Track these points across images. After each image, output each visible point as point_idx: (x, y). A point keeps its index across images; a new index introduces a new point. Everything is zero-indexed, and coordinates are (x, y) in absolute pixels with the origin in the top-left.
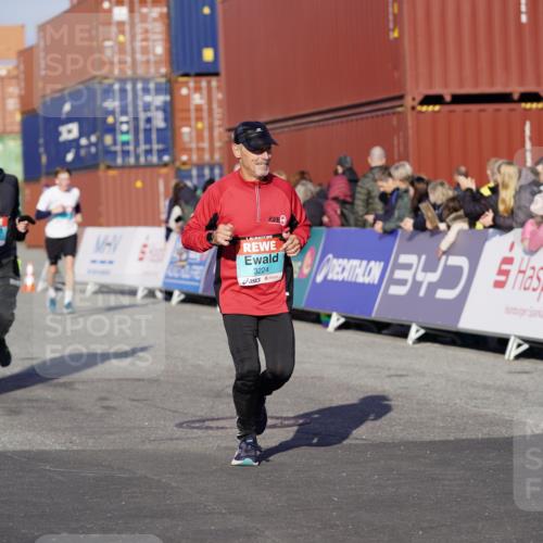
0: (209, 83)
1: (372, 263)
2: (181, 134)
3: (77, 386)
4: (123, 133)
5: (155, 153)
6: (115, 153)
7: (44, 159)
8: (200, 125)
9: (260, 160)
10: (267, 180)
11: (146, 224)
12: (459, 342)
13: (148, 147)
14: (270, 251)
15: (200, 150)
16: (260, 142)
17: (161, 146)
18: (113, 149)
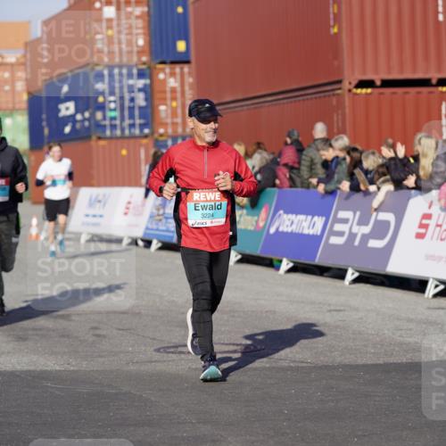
0: (182, 69)
1: (316, 218)
2: (159, 111)
3: (73, 318)
4: (111, 110)
5: (137, 127)
6: (105, 126)
7: (46, 131)
8: (174, 104)
9: (209, 129)
10: (214, 145)
11: (130, 185)
12: (387, 283)
13: (131, 122)
14: (215, 200)
15: (174, 124)
16: (208, 114)
17: (142, 121)
18: (103, 123)
